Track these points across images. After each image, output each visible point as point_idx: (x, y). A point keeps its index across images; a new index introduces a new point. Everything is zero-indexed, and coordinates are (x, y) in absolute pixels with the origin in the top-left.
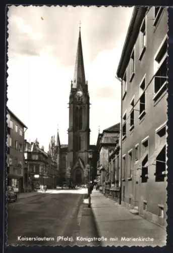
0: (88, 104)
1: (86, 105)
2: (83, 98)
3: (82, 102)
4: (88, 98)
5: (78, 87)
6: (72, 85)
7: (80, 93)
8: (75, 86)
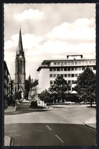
0: (25, 61)
1: (24, 62)
2: (22, 59)
3: (21, 61)
4: (24, 59)
5: (20, 54)
6: (17, 53)
7: (21, 57)
8: (18, 53)
